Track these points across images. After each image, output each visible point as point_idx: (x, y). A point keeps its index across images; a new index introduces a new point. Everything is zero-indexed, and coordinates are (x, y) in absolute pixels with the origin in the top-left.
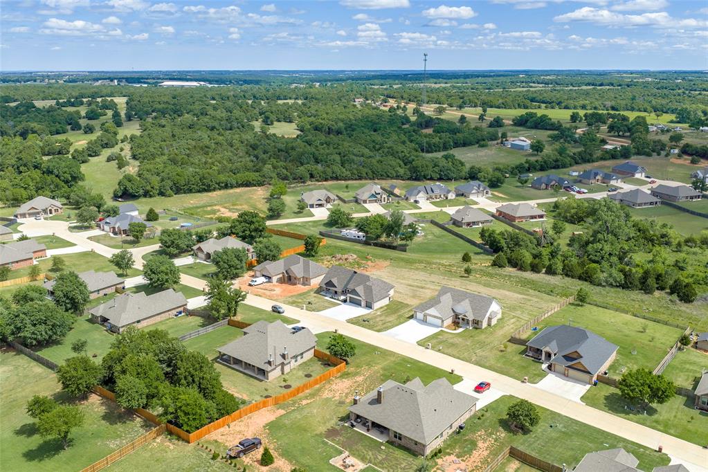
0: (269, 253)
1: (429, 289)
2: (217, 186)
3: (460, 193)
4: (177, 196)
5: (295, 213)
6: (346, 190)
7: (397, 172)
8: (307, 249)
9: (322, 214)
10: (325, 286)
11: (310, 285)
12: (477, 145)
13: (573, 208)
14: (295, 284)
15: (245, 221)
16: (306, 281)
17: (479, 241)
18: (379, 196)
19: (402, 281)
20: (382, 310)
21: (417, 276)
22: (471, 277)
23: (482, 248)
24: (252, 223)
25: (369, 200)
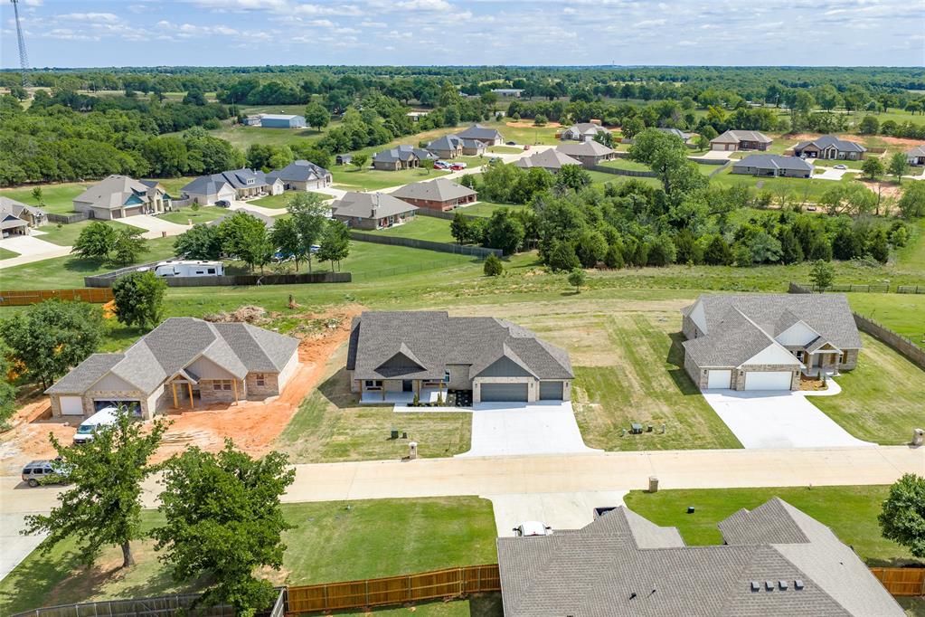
11: (278, 394)
16: (256, 386)
18: (145, 199)
20: (582, 396)
22: (583, 293)
25: (126, 210)
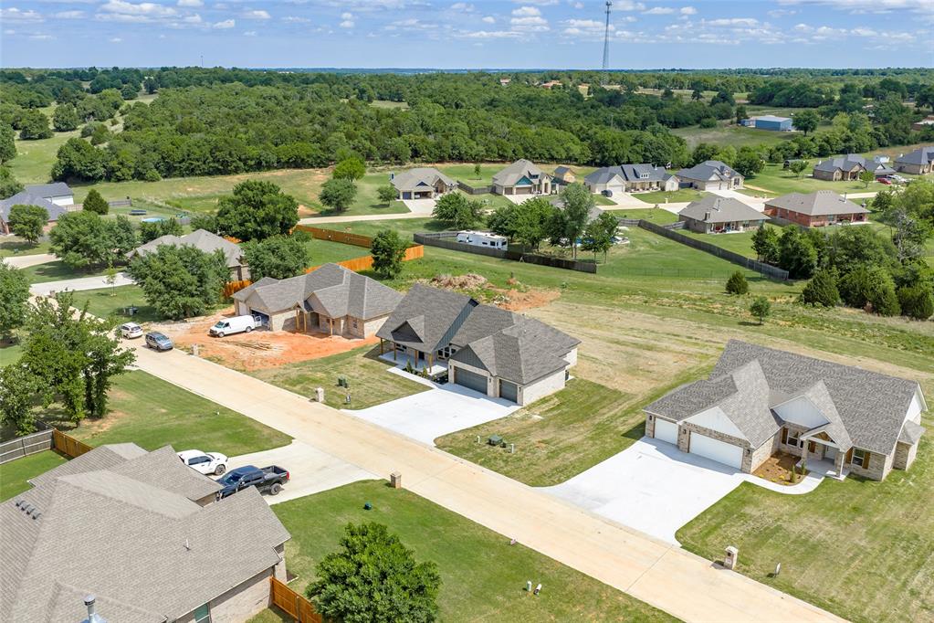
0: (279, 262)
1: (666, 350)
2: (241, 164)
3: (685, 181)
4: (166, 180)
5: (373, 206)
6: (475, 176)
7: (568, 150)
8: (378, 263)
9: (423, 209)
10: (391, 339)
11: (363, 338)
12: (699, 125)
13: (924, 202)
14: (327, 334)
15: (248, 202)
16: (353, 327)
17: (752, 255)
18: (535, 181)
19: (594, 332)
20: (545, 407)
21: (630, 322)
22: (767, 326)
23: (759, 270)
24: (262, 204)
25: (517, 189)
